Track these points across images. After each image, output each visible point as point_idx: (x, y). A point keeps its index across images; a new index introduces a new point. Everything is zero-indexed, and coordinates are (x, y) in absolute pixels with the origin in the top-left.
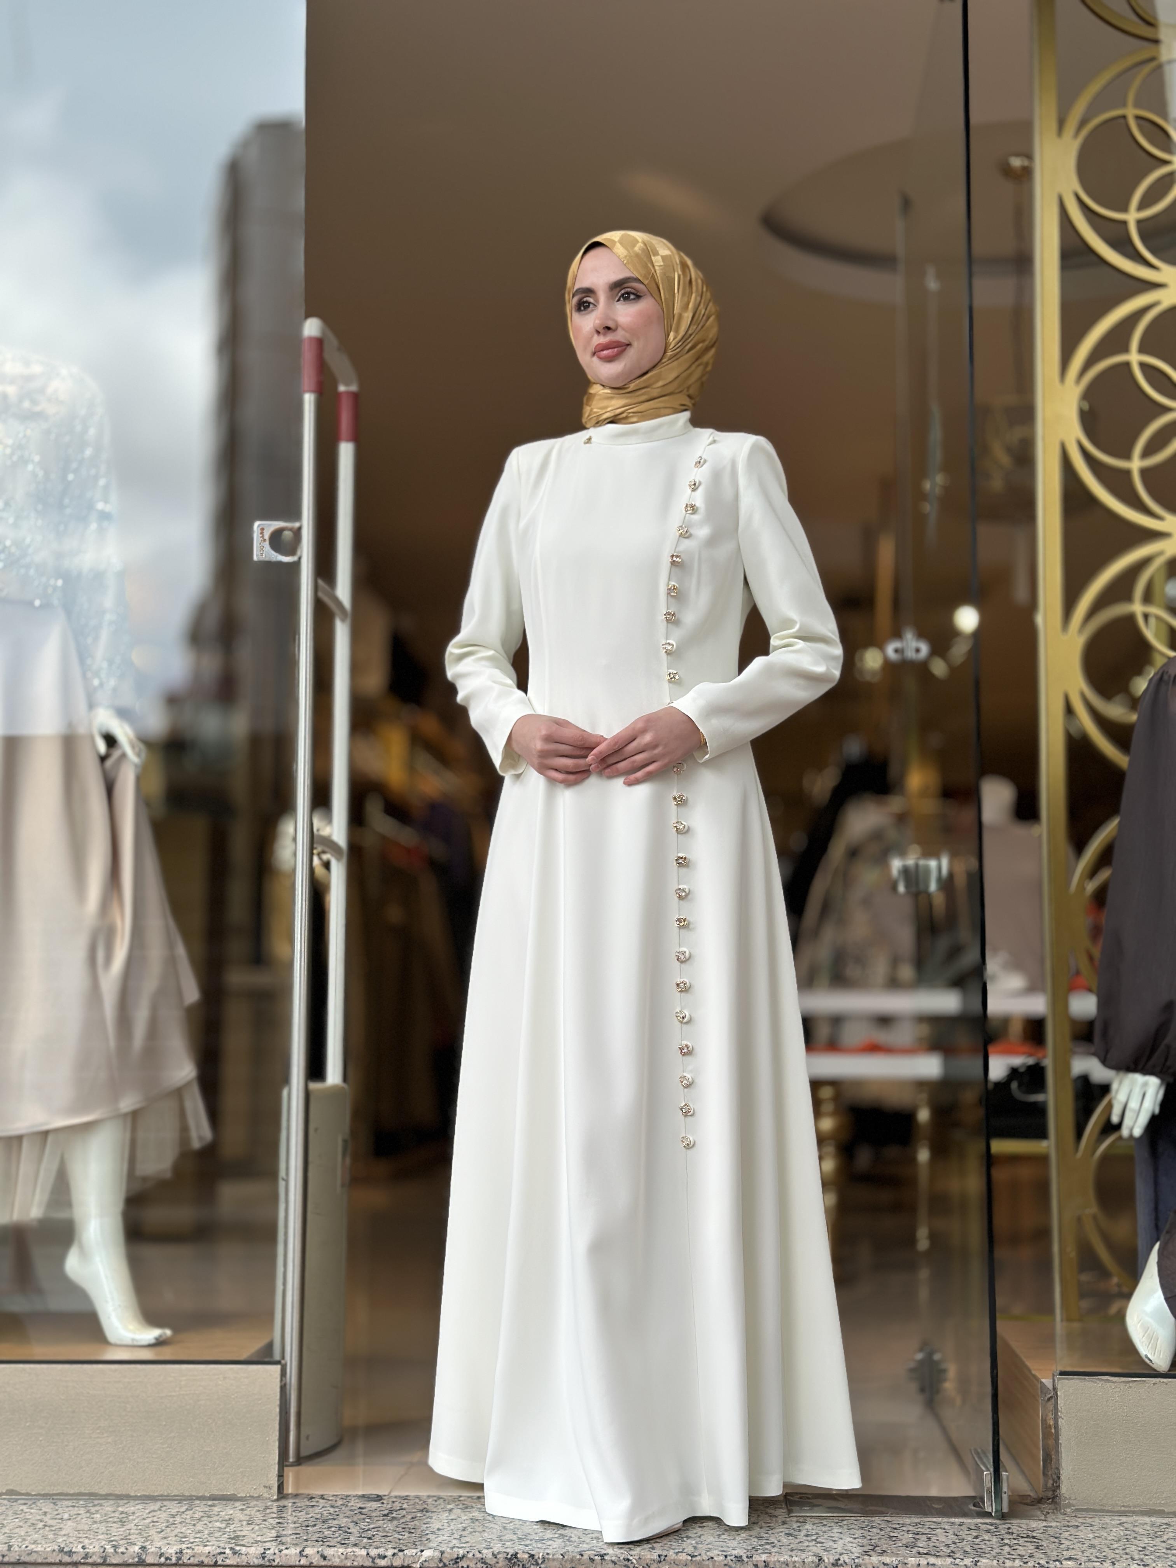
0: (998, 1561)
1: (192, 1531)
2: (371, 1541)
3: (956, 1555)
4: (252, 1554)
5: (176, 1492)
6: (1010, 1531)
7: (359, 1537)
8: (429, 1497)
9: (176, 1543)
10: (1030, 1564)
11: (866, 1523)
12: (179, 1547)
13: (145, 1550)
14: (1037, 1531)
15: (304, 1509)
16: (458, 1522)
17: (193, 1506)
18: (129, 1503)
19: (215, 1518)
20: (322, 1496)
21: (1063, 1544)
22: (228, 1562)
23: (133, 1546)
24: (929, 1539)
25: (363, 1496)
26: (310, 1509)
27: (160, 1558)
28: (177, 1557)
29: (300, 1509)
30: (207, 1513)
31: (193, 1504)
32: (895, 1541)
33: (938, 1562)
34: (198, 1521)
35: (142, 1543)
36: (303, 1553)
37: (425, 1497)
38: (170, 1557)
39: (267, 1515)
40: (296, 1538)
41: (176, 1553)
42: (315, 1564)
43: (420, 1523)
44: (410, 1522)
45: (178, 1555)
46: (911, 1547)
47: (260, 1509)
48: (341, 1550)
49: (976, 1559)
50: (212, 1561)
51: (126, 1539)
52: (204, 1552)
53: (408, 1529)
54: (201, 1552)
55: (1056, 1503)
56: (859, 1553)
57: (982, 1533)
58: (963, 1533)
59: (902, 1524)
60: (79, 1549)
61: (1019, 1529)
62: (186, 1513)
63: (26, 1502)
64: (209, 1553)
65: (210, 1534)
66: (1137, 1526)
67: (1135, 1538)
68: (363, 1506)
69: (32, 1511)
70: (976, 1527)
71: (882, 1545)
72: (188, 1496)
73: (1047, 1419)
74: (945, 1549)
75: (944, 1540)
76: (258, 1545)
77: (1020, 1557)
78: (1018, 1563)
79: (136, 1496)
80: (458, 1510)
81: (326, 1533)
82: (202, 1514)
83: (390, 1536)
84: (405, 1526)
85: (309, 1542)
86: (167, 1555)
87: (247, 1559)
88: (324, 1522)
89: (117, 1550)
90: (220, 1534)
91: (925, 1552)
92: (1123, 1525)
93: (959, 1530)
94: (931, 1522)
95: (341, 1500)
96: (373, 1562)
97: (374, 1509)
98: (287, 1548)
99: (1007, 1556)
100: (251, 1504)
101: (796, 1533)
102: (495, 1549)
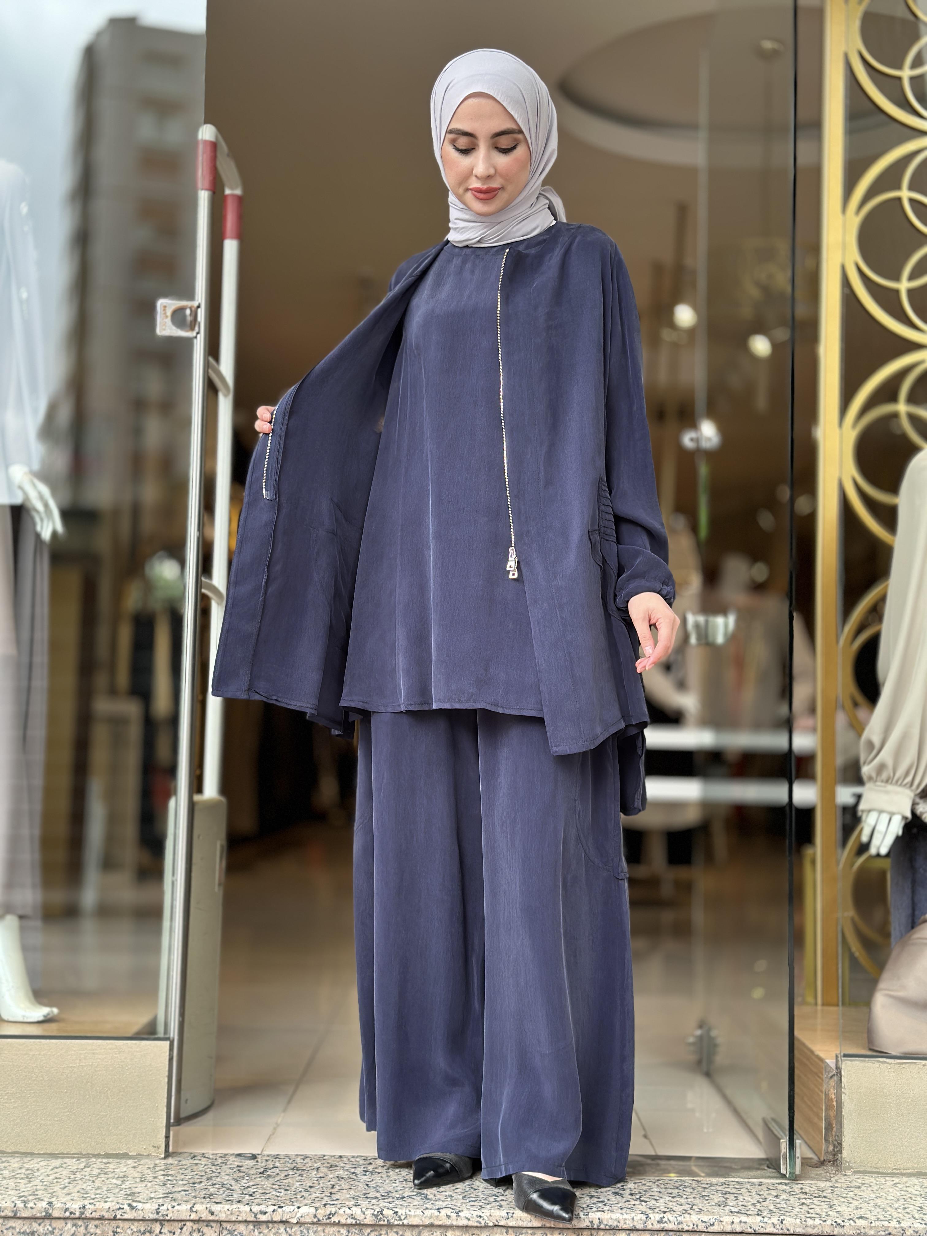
0: (801, 1220)
1: (92, 1187)
2: (251, 1198)
3: (762, 1213)
4: (148, 1209)
5: (74, 1151)
6: (803, 1191)
7: (240, 1194)
8: (297, 1155)
9: (78, 1199)
10: (829, 1222)
11: (680, 1183)
12: (82, 1203)
13: (52, 1205)
14: (827, 1191)
15: (189, 1167)
16: (325, 1180)
17: (90, 1163)
18: (32, 1161)
19: (111, 1175)
20: (203, 1154)
21: (851, 1203)
22: (126, 1216)
23: (42, 1202)
24: (737, 1198)
25: (239, 1155)
26: (195, 1168)
27: (65, 1212)
28: (80, 1212)
29: (186, 1167)
30: (104, 1170)
31: (90, 1161)
32: (707, 1200)
33: (749, 1220)
34: (96, 1178)
35: (49, 1198)
36: (193, 1209)
37: (293, 1157)
38: (74, 1211)
39: (157, 1173)
40: (186, 1194)
41: (80, 1208)
42: (204, 1218)
43: (293, 1181)
44: (284, 1180)
45: (82, 1210)
46: (723, 1205)
47: (149, 1166)
48: (227, 1207)
49: (782, 1217)
50: (111, 1215)
51: (34, 1195)
52: (105, 1207)
53: (283, 1187)
54: (102, 1207)
55: (837, 1165)
56: (680, 1211)
57: (781, 1193)
58: (765, 1193)
59: (711, 1184)
61: (811, 1189)
62: (84, 1170)
64: (109, 1208)
65: (108, 1190)
66: (909, 1187)
67: (911, 1198)
68: (240, 1164)
70: (773, 1187)
71: (698, 1204)
72: (85, 1155)
73: (830, 1093)
74: (752, 1208)
75: (750, 1200)
76: (153, 1201)
77: (818, 1216)
78: (817, 1221)
79: (39, 1154)
80: (325, 1168)
81: (212, 1190)
82: (99, 1171)
83: (269, 1193)
84: (281, 1184)
85: (198, 1199)
86: (72, 1210)
87: (143, 1214)
88: (208, 1179)
89: (27, 1205)
90: (117, 1190)
91: (736, 1211)
92: (897, 1185)
93: (760, 1189)
94: (733, 1182)
95: (220, 1158)
96: (255, 1217)
97: (251, 1166)
98: (178, 1205)
99: (808, 1215)
100: (142, 1162)
101: (621, 1192)
102: (363, 1206)
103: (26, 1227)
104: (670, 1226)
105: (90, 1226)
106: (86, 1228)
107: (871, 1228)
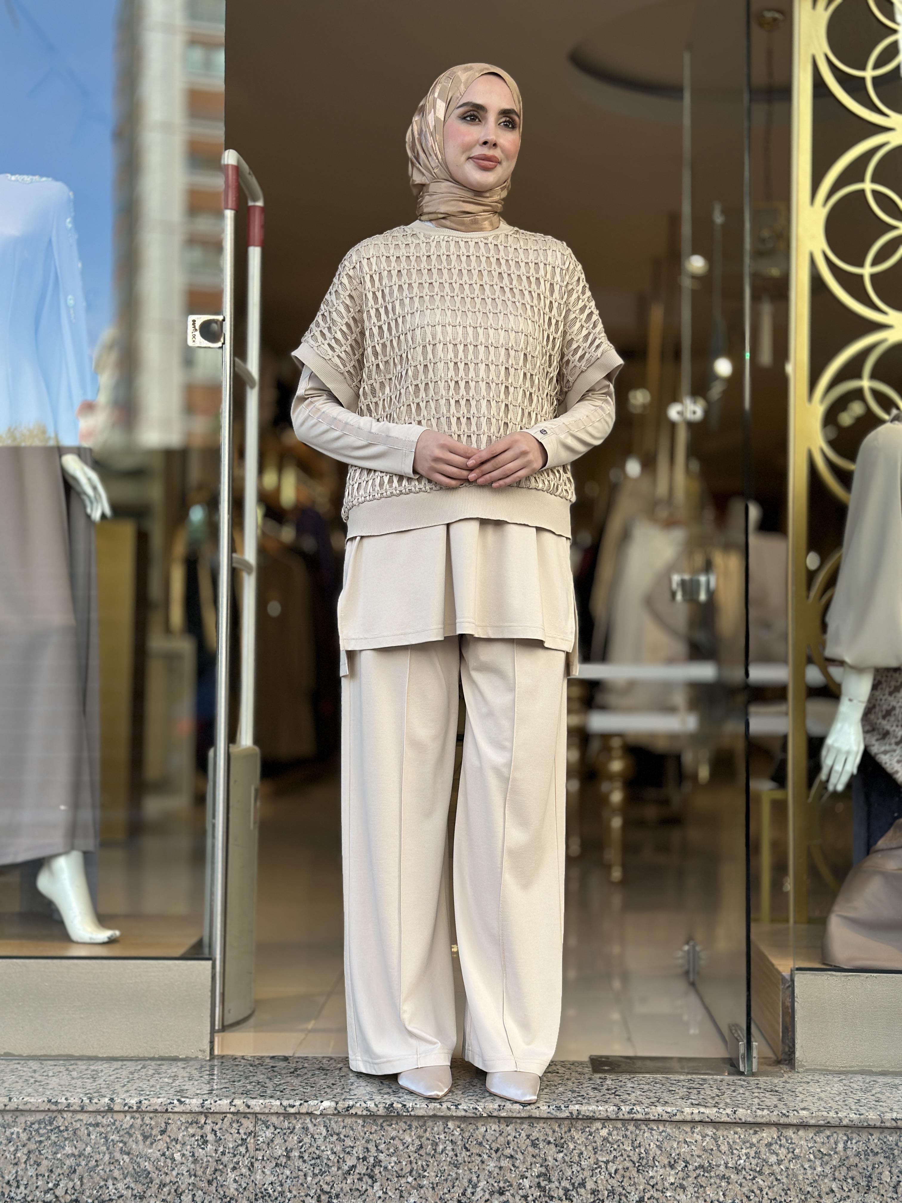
0: (751, 1110)
1: (148, 1086)
2: (283, 1094)
3: (719, 1105)
4: (194, 1103)
5: (132, 1055)
6: (759, 1086)
7: (273, 1090)
8: (323, 1057)
9: (136, 1095)
10: (775, 1113)
11: (652, 1080)
12: (139, 1099)
13: (113, 1100)
14: (779, 1086)
15: (230, 1068)
16: (346, 1078)
17: (146, 1065)
18: (98, 1063)
19: (163, 1075)
20: (243, 1056)
21: (798, 1096)
22: (176, 1110)
23: (105, 1098)
24: (699, 1093)
25: (274, 1058)
26: (235, 1068)
27: (124, 1107)
29: (227, 1068)
30: (158, 1071)
31: (146, 1063)
32: (673, 1094)
33: (707, 1111)
34: (151, 1077)
35: (111, 1095)
36: (232, 1103)
37: (320, 1059)
38: (132, 1106)
39: (202, 1073)
40: (227, 1091)
41: (137, 1103)
42: (241, 1111)
43: (318, 1080)
44: (311, 1078)
45: (138, 1105)
46: (686, 1099)
47: (197, 1067)
48: (261, 1101)
49: (735, 1109)
50: (163, 1109)
51: (98, 1092)
52: (158, 1102)
53: (309, 1084)
54: (156, 1102)
55: (790, 1064)
56: (648, 1104)
57: (738, 1088)
58: (724, 1088)
59: (677, 1080)
60: (63, 1100)
61: (765, 1084)
62: (142, 1070)
63: (20, 1062)
64: (162, 1103)
65: (161, 1088)
66: (852, 1082)
67: (852, 1092)
68: (274, 1065)
69: (25, 1069)
70: (733, 1083)
71: (664, 1097)
72: (142, 1058)
73: (786, 1001)
74: (711, 1101)
75: (710, 1093)
76: (199, 1097)
77: (767, 1107)
78: (766, 1112)
79: (103, 1057)
81: (249, 1087)
82: (153, 1071)
83: (297, 1090)
84: (307, 1082)
85: (236, 1094)
86: (130, 1105)
87: (190, 1107)
88: (246, 1078)
89: (92, 1101)
90: (169, 1088)
91: (697, 1103)
92: (842, 1081)
93: (721, 1085)
94: (698, 1078)
95: (257, 1060)
96: (285, 1110)
97: (283, 1067)
98: (220, 1100)
99: (757, 1107)
100: (191, 1063)
101: (600, 1088)
102: (376, 1100)
103: (91, 1120)
104: (639, 1116)
105: (146, 1118)
106: (143, 1119)
107: (812, 1117)
